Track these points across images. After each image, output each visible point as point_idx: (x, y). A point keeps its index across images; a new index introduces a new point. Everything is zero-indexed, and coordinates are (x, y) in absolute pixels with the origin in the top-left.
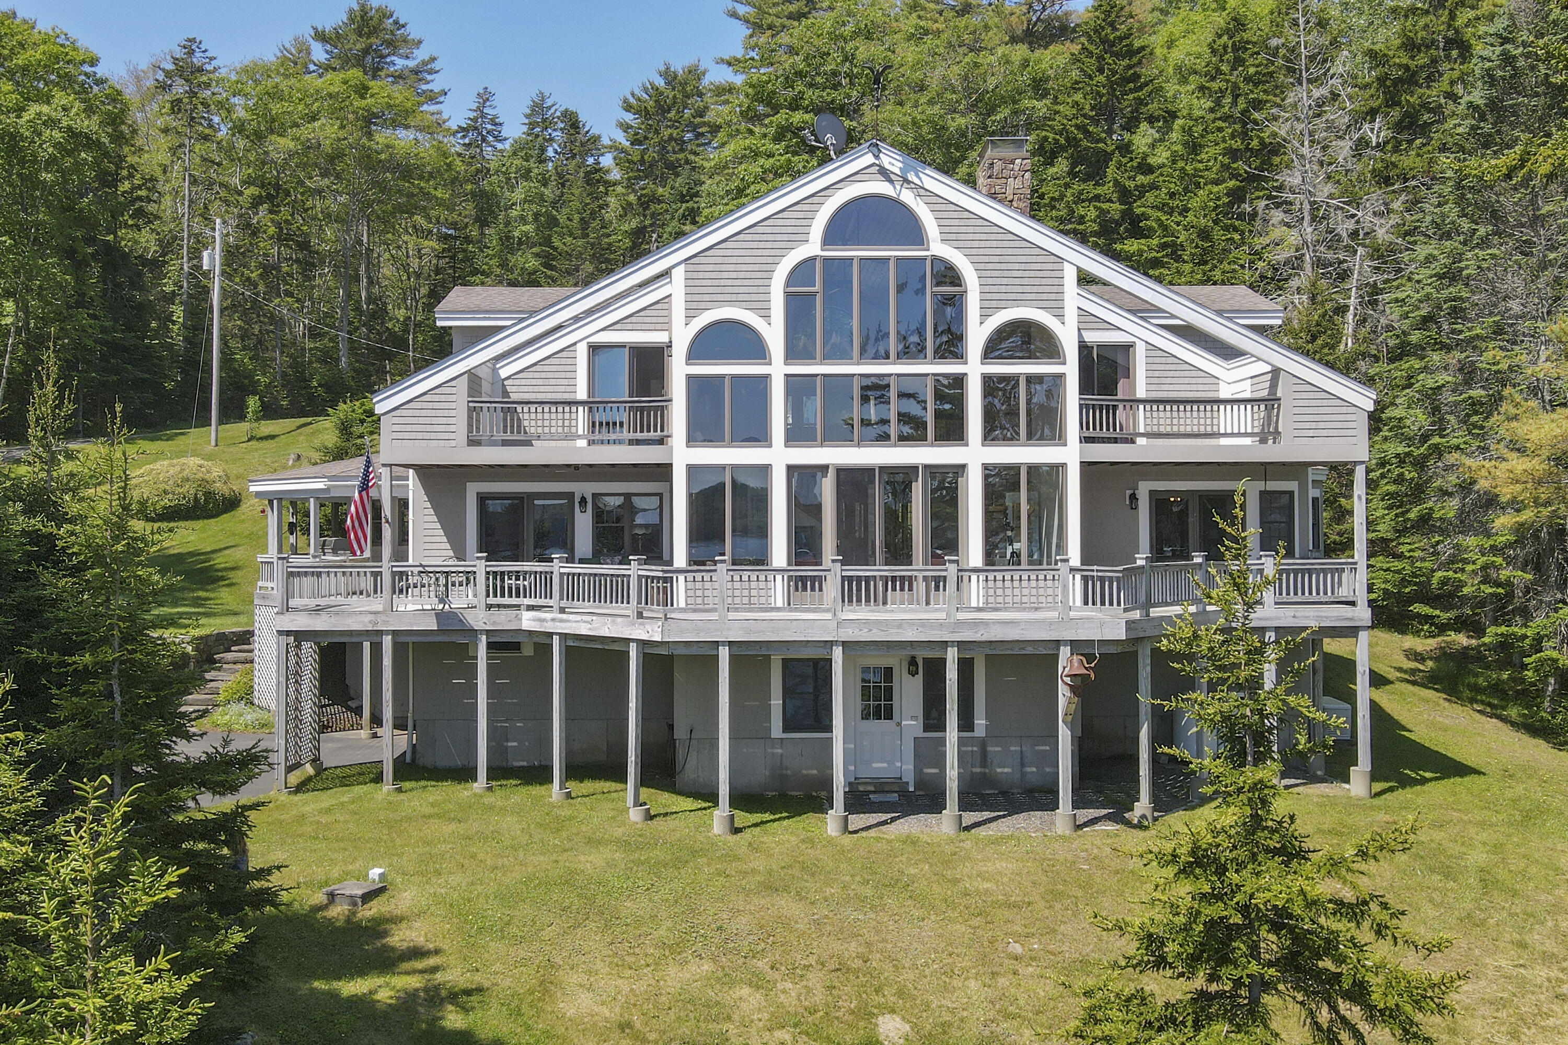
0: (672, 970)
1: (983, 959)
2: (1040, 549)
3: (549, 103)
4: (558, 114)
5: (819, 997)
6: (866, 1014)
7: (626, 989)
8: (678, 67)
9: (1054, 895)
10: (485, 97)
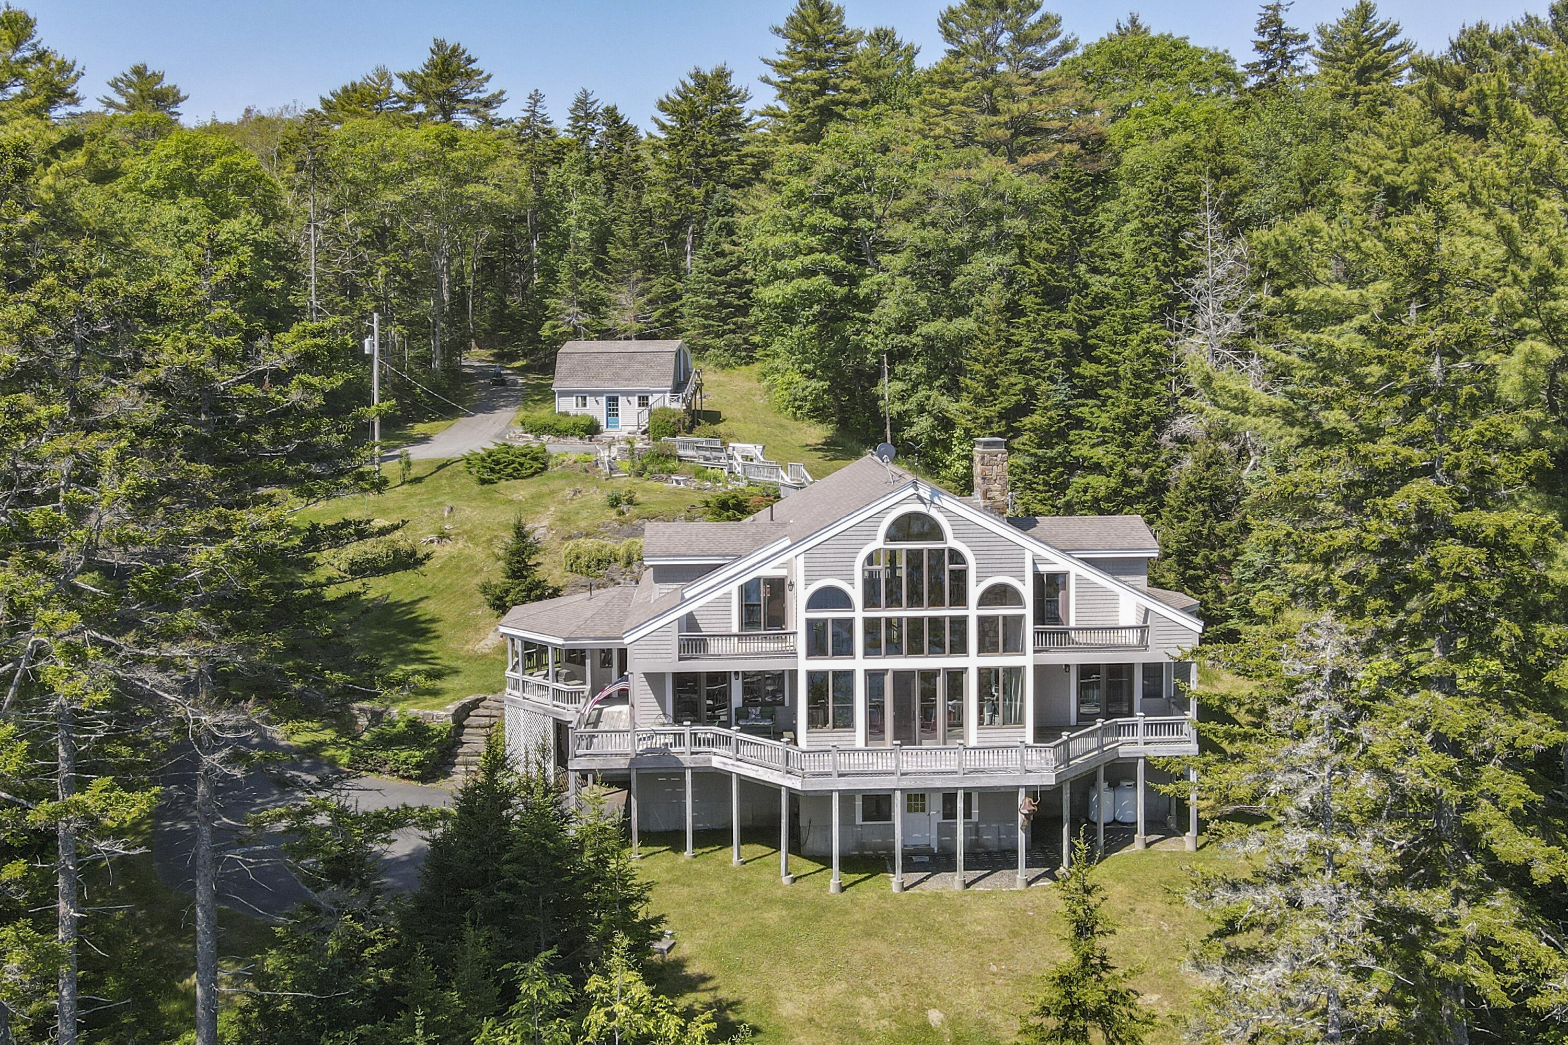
0: (828, 988)
1: (978, 976)
2: (1011, 700)
3: (591, 99)
4: (600, 111)
5: (900, 1001)
6: (922, 1009)
7: (807, 999)
8: (708, 70)
9: (1015, 934)
10: (536, 99)
